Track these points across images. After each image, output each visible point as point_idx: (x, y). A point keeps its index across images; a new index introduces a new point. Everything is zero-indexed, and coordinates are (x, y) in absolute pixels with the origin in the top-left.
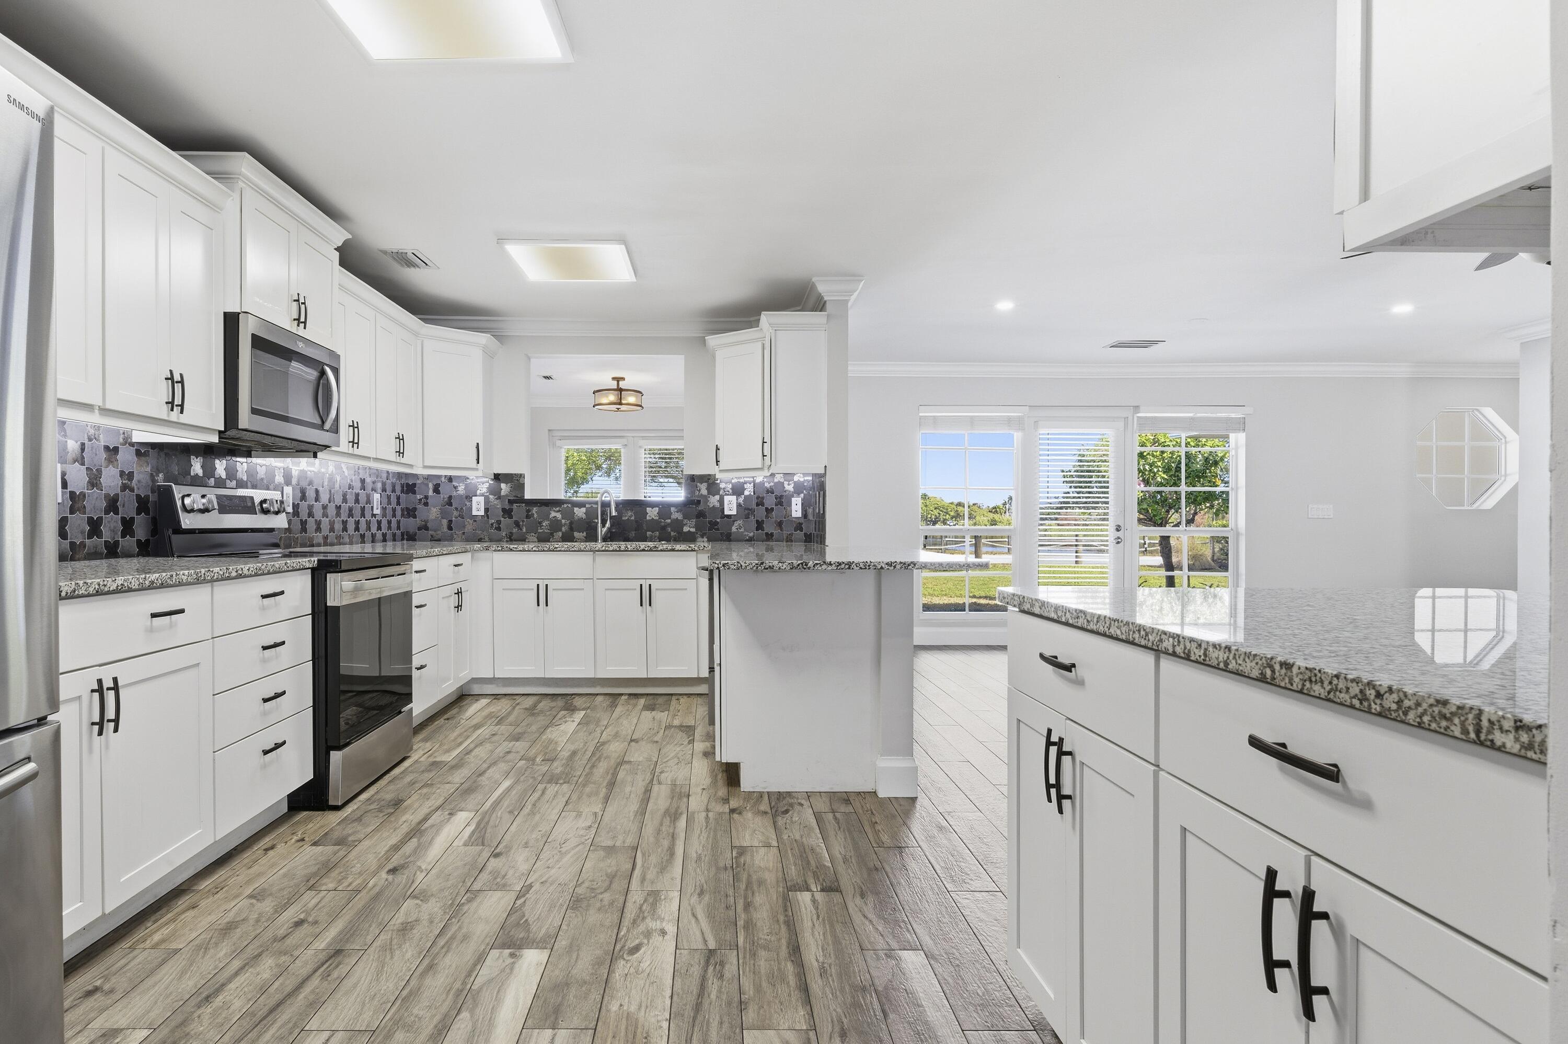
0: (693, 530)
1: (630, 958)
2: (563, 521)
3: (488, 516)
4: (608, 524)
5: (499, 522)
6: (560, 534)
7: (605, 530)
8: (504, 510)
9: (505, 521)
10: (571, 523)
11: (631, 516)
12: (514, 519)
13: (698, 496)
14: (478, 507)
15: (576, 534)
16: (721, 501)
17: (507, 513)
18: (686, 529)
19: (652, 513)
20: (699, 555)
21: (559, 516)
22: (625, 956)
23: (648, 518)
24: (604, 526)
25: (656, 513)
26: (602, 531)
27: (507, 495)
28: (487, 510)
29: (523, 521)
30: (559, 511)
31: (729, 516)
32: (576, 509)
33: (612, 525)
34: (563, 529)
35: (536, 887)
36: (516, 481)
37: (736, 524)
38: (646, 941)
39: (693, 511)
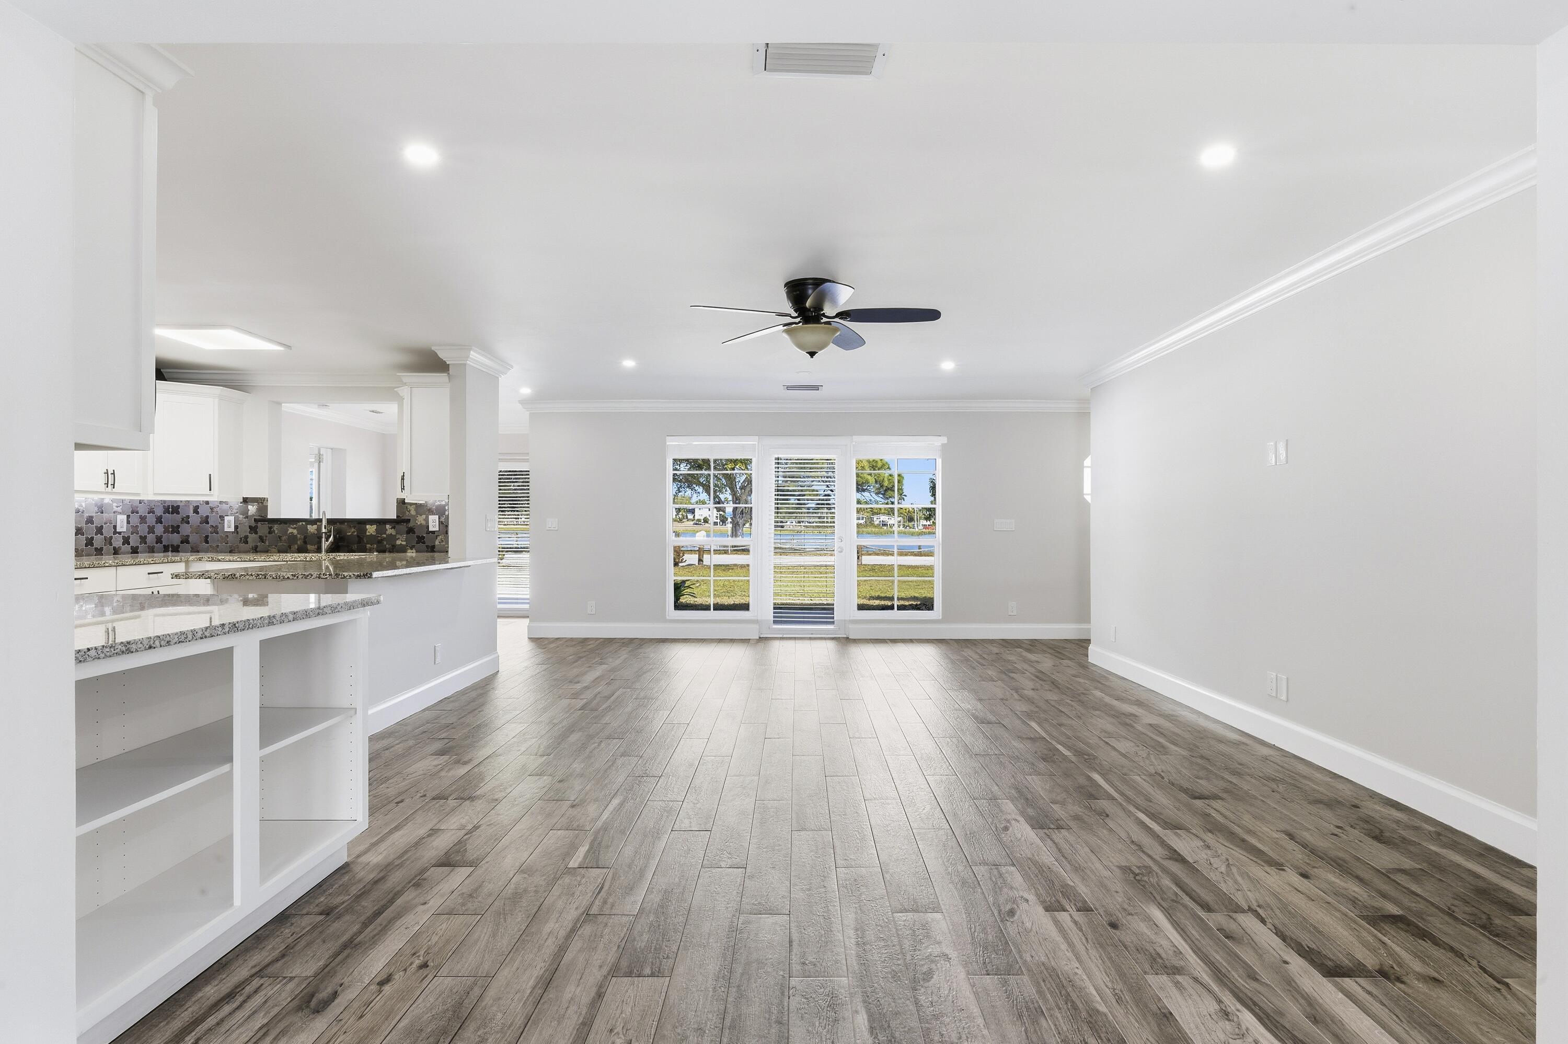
0: (404, 543)
2: (299, 536)
3: (237, 533)
4: (331, 539)
5: (246, 537)
6: (296, 547)
7: (328, 543)
8: (250, 527)
9: (252, 537)
10: (305, 537)
11: (354, 532)
12: (259, 534)
13: (408, 516)
14: (229, 524)
15: (309, 547)
16: (427, 520)
17: (253, 529)
18: (398, 542)
19: (371, 529)
21: (295, 531)
23: (368, 534)
24: (327, 541)
25: (374, 529)
26: (325, 545)
27: (253, 515)
28: (236, 527)
29: (266, 536)
30: (295, 528)
31: (433, 532)
32: (309, 527)
33: (334, 537)
34: (299, 542)
36: (261, 503)
37: (439, 538)
39: (403, 527)
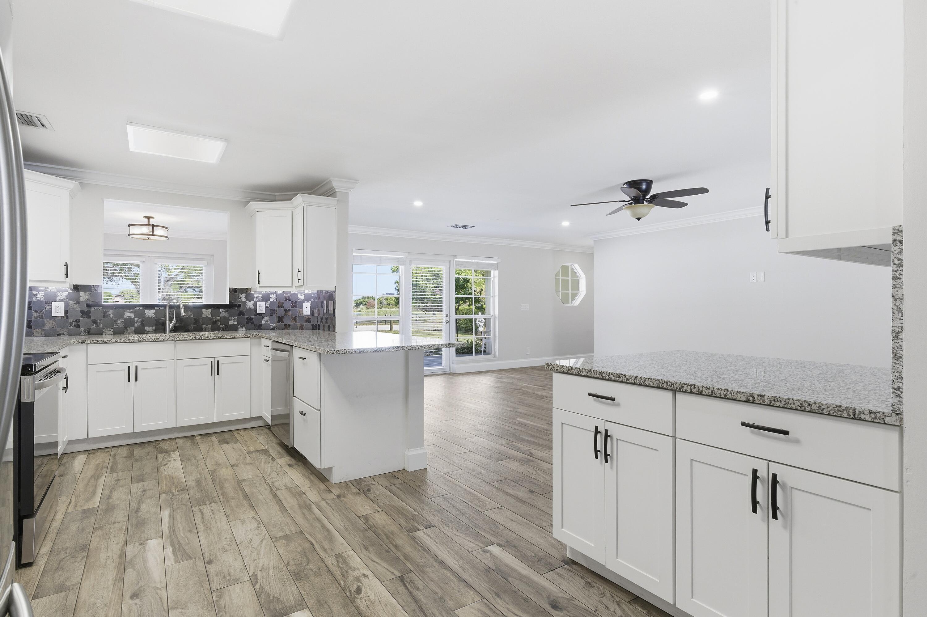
0: (236, 323)
1: (360, 596)
2: (136, 319)
3: (67, 317)
4: (174, 321)
5: (78, 321)
6: (133, 328)
7: (171, 325)
8: (83, 312)
9: (84, 321)
10: (142, 321)
11: (191, 315)
12: (92, 318)
13: (239, 302)
14: (58, 310)
15: (147, 328)
16: (255, 305)
17: (85, 314)
18: (231, 323)
19: (207, 313)
20: (251, 340)
21: (132, 316)
22: (357, 596)
23: (203, 316)
24: (171, 322)
25: (209, 313)
26: (170, 325)
27: (86, 301)
28: (66, 312)
29: (100, 320)
30: (132, 312)
31: (260, 314)
32: (147, 311)
33: (176, 320)
34: (136, 325)
35: (259, 574)
36: (93, 290)
37: (265, 319)
38: (360, 584)
39: (235, 310)
